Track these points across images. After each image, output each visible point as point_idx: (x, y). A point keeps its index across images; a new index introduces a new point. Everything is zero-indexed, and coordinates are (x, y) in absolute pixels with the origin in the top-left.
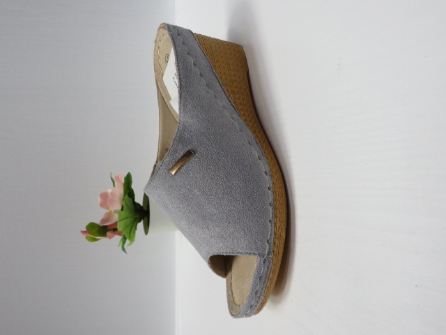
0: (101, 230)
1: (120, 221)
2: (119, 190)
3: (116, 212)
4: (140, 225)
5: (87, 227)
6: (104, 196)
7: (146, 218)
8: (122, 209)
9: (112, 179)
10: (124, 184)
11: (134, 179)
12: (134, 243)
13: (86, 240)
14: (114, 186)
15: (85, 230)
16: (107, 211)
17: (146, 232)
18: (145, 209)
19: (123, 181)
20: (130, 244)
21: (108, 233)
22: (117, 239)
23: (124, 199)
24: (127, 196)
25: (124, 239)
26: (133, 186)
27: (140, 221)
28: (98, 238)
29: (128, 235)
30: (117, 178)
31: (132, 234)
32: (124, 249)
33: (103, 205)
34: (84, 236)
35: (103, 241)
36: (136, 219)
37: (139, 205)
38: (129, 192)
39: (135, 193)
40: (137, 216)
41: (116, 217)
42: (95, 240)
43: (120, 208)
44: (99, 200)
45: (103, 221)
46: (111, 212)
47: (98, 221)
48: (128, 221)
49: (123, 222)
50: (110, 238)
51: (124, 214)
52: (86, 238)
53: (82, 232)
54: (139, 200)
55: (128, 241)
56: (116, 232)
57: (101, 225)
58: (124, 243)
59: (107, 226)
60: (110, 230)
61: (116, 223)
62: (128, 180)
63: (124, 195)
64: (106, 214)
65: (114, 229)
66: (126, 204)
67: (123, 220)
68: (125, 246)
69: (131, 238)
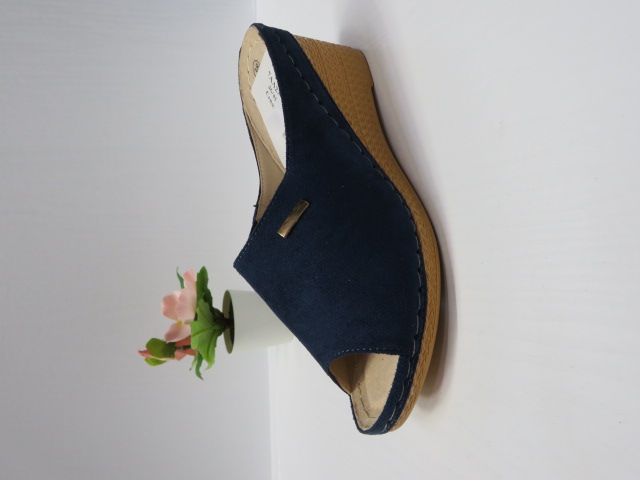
0: (166, 349)
1: (194, 335)
2: (191, 292)
3: (187, 323)
4: (221, 340)
5: (148, 345)
6: (169, 301)
7: (228, 330)
8: (196, 319)
9: (178, 275)
10: (197, 283)
12: (214, 366)
13: (145, 363)
14: (182, 287)
15: (144, 349)
16: (175, 322)
17: (230, 349)
18: (227, 316)
19: (196, 279)
20: (208, 368)
21: (177, 353)
22: (189, 360)
23: (197, 305)
24: (202, 300)
25: (200, 359)
26: (210, 286)
27: (220, 334)
28: (163, 359)
29: (205, 355)
30: (187, 274)
31: (210, 353)
32: (199, 374)
33: (167, 313)
34: (144, 358)
35: (170, 364)
36: (215, 331)
37: (218, 311)
38: (204, 295)
39: (213, 295)
40: (217, 327)
41: (187, 331)
42: (159, 362)
43: (192, 317)
44: (162, 306)
45: (169, 336)
46: (181, 322)
47: (162, 337)
48: (204, 335)
49: (197, 337)
50: (179, 358)
51: (199, 325)
52: (146, 360)
53: (140, 352)
54: (218, 304)
55: (204, 363)
56: (189, 351)
57: (167, 342)
58: (199, 365)
59: (174, 343)
60: (179, 348)
61: (189, 338)
62: (203, 278)
63: (198, 299)
64: (173, 325)
65: (186, 347)
66: (201, 311)
67: (197, 333)
68: (201, 370)
69: (210, 359)
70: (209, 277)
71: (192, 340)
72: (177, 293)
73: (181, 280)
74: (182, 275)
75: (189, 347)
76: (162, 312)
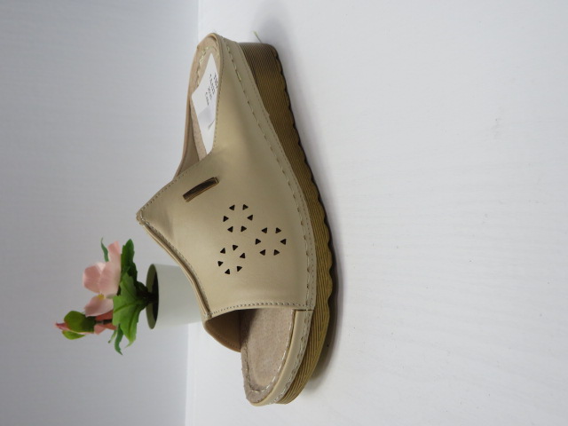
0: (84, 323)
1: (117, 310)
2: (115, 265)
3: (109, 297)
4: (143, 314)
5: (66, 319)
6: (92, 272)
7: (151, 305)
8: (119, 293)
9: (103, 246)
10: (122, 255)
11: (136, 249)
12: (135, 342)
13: (63, 335)
14: (107, 259)
15: (62, 322)
16: (96, 294)
17: (152, 325)
18: (150, 290)
19: (121, 252)
20: (129, 345)
21: (96, 327)
22: (108, 333)
23: (121, 279)
24: (126, 274)
25: (120, 334)
26: (136, 260)
27: (143, 309)
28: (82, 333)
29: (126, 330)
30: (112, 246)
31: (132, 329)
32: (118, 349)
33: (88, 285)
34: (61, 331)
35: (88, 337)
36: (138, 306)
37: (141, 284)
38: (129, 267)
39: (138, 269)
40: (140, 302)
41: (109, 305)
42: (78, 336)
43: (116, 291)
44: (84, 277)
45: (90, 308)
46: (102, 296)
47: (81, 310)
48: (126, 310)
49: (119, 312)
50: (99, 332)
51: (121, 299)
52: (64, 333)
53: (58, 325)
54: (142, 278)
55: (125, 339)
56: (109, 325)
57: (87, 316)
58: (119, 340)
59: (94, 317)
60: (99, 322)
61: (111, 313)
62: (128, 250)
63: (123, 272)
64: (94, 298)
65: (106, 321)
66: (125, 285)
67: (119, 308)
68: (121, 345)
69: (131, 336)
70: (135, 249)
71: (114, 315)
72: (101, 266)
73: (106, 252)
74: (106, 246)
75: (110, 321)
76: (83, 284)
